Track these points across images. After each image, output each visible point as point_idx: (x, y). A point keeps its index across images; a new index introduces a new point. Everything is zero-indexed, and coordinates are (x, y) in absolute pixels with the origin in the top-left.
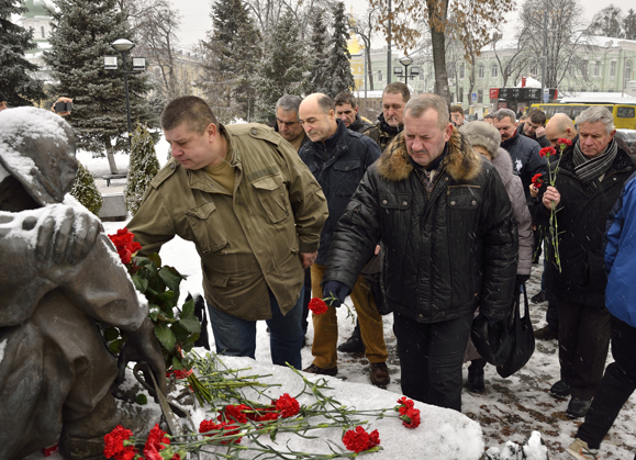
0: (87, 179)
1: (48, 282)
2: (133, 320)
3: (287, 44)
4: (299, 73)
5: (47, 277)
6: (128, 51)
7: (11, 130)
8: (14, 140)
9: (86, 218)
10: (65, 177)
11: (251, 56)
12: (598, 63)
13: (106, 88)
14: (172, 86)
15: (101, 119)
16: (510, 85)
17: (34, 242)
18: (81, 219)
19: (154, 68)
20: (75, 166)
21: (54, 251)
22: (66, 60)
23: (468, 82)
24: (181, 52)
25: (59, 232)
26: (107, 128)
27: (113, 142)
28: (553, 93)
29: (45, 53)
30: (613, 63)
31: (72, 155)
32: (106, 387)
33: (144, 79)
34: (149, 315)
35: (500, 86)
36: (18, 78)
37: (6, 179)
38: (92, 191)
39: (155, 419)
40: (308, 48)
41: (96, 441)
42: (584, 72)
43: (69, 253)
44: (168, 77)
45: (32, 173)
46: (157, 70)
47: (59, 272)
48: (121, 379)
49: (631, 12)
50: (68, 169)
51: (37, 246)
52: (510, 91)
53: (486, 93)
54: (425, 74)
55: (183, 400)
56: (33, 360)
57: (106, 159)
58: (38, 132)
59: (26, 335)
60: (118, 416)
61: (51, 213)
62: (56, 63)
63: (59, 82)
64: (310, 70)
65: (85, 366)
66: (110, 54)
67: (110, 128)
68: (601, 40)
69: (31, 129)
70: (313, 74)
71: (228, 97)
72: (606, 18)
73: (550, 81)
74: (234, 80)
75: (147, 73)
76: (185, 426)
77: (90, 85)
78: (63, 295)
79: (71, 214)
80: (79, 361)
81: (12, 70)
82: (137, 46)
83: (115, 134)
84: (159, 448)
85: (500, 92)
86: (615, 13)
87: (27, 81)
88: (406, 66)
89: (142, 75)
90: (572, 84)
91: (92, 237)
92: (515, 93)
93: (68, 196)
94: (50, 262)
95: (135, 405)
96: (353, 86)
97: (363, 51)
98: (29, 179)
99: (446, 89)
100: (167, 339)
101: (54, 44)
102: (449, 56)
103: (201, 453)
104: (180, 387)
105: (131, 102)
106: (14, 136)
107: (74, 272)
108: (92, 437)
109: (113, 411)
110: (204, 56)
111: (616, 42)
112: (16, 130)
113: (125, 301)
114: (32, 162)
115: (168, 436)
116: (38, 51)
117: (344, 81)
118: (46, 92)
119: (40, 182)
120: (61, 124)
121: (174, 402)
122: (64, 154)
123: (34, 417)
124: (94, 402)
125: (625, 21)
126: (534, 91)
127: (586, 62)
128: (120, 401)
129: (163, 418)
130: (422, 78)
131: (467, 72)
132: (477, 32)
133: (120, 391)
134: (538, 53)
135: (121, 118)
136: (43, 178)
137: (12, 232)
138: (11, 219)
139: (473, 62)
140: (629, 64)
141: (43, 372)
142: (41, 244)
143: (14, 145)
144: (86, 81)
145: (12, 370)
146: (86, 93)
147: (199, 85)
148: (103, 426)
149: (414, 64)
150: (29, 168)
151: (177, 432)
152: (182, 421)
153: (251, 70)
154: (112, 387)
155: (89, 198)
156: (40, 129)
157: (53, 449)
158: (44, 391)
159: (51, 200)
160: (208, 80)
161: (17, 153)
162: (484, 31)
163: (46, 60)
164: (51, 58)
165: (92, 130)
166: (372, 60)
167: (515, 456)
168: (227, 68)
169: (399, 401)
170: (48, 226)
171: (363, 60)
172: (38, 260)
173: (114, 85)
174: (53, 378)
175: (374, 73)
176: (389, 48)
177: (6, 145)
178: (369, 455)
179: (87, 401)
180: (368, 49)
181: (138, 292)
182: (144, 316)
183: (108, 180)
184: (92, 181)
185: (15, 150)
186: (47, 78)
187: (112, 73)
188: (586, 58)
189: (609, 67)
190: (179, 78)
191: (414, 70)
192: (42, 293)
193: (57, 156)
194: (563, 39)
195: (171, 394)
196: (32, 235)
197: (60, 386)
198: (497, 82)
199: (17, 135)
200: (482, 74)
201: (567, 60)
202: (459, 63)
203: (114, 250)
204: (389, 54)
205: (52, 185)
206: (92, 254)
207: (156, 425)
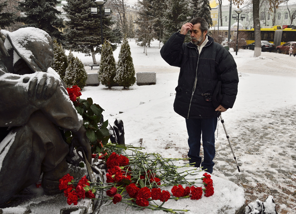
2: (75, 127)
5: (34, 105)
7: (22, 38)
8: (23, 42)
9: (53, 79)
10: (47, 60)
17: (27, 88)
18: (50, 79)
20: (52, 55)
21: (37, 93)
25: (39, 84)
31: (51, 50)
32: (62, 158)
34: (84, 125)
37: (19, 60)
43: (44, 94)
45: (31, 57)
47: (39, 103)
50: (49, 56)
56: (28, 142)
58: (34, 39)
59: (25, 131)
65: (52, 147)
69: (31, 37)
79: (45, 76)
80: (49, 144)
91: (55, 87)
94: (35, 98)
98: (29, 60)
100: (92, 137)
106: (23, 40)
107: (46, 103)
108: (56, 180)
109: (66, 168)
112: (24, 38)
113: (71, 118)
114: (31, 52)
115: (89, 182)
119: (35, 62)
120: (46, 36)
122: (47, 49)
123: (29, 169)
124: (56, 164)
128: (71, 165)
136: (36, 60)
137: (18, 83)
138: (19, 78)
141: (32, 148)
142: (30, 89)
143: (23, 44)
145: (18, 146)
148: (60, 175)
150: (30, 55)
152: (97, 176)
156: (35, 38)
158: (32, 157)
159: (40, 70)
161: (24, 48)
167: (260, 207)
170: (34, 81)
172: (30, 96)
174: (37, 151)
177: (20, 44)
178: (185, 199)
179: (53, 163)
181: (78, 115)
182: (80, 125)
185: (24, 47)
192: (31, 112)
193: (43, 50)
197: (40, 155)
199: (24, 40)
203: (67, 94)
205: (41, 63)
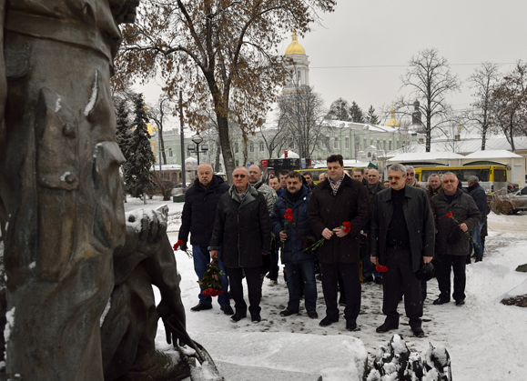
12: (336, 139)
16: (275, 156)
23: (242, 156)
28: (308, 162)
30: (346, 139)
35: (267, 158)
42: (328, 146)
49: (354, 103)
52: (276, 161)
68: (338, 123)
72: (338, 108)
73: (304, 153)
85: (269, 162)
86: (344, 104)
88: (198, 144)
90: (321, 155)
92: (280, 162)
97: (157, 133)
111: (347, 124)
117: (145, 156)
125: (351, 109)
126: (294, 161)
127: (328, 138)
131: (241, 148)
132: (252, 117)
134: (294, 133)
140: (357, 139)
162: (256, 117)
166: (164, 139)
171: (157, 140)
175: (166, 150)
176: (182, 130)
180: (161, 132)
188: (328, 136)
189: (344, 142)
191: (204, 147)
194: (311, 123)
198: (265, 155)
200: (252, 149)
201: (315, 137)
204: (182, 134)
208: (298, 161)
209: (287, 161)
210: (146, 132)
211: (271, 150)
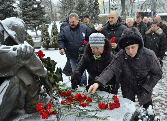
0: (30, 38)
1: (20, 65)
2: (43, 75)
3: (82, 1)
4: (85, 9)
5: (20, 63)
6: (40, 3)
7: (9, 24)
8: (10, 26)
9: (30, 48)
10: (24, 36)
11: (72, 4)
13: (34, 13)
14: (52, 13)
15: (33, 22)
16: (142, 11)
17: (16, 54)
18: (29, 48)
19: (47, 8)
20: (27, 34)
21: (22, 56)
22: (24, 6)
23: (131, 11)
24: (54, 3)
25: (23, 51)
26: (35, 24)
27: (37, 28)
28: (155, 13)
29: (18, 4)
31: (26, 30)
32: (36, 92)
33: (44, 11)
34: (47, 73)
35: (139, 12)
36: (11, 11)
37: (8, 37)
38: (32, 41)
39: (49, 100)
40: (88, 2)
41: (34, 106)
42: (164, 7)
43: (26, 57)
44: (50, 10)
45: (15, 35)
46: (48, 9)
47: (23, 62)
48: (40, 90)
50: (25, 34)
51: (17, 55)
52: (142, 13)
53: (136, 14)
54: (119, 9)
55: (56, 95)
56: (17, 85)
57: (35, 32)
58: (16, 24)
59: (15, 79)
60: (39, 100)
61: (21, 46)
62: (21, 7)
63: (22, 12)
64: (88, 8)
65: (31, 87)
66: (35, 4)
67: (36, 24)
69: (14, 23)
70: (89, 9)
71: (67, 16)
73: (154, 10)
74: (68, 11)
75: (45, 9)
76: (57, 102)
77: (30, 12)
78: (24, 68)
79: (26, 46)
80: (29, 85)
81: (10, 9)
82: (42, 2)
83: (37, 26)
84: (50, 108)
85: (140, 13)
87: (14, 11)
88: (114, 7)
89: (44, 10)
90: (160, 10)
91: (32, 53)
92: (144, 13)
93: (25, 42)
94: (21, 59)
95: (44, 97)
96: (100, 12)
97: (102, 3)
98: (14, 37)
99: (125, 13)
100: (52, 80)
101: (20, 1)
102: (126, 4)
103: (61, 109)
104: (56, 92)
105: (41, 17)
106: (10, 25)
107: (27, 62)
108: (33, 105)
109: (38, 98)
110: (60, 5)
112: (10, 24)
113: (41, 69)
114: (15, 33)
115: (52, 105)
116: (16, 3)
117: (97, 11)
118: (18, 15)
119: (17, 38)
120: (22, 22)
121: (54, 96)
122: (24, 30)
123: (18, 100)
124: (33, 96)
126: (149, 13)
127: (164, 4)
128: (40, 96)
129: (51, 100)
130: (118, 10)
131: (130, 8)
133: (40, 93)
134: (150, 2)
135: (39, 21)
136: (18, 37)
137: (10, 51)
138: (10, 48)
139: (132, 5)
141: (19, 88)
142: (18, 55)
143: (10, 28)
144: (29, 12)
145: (11, 88)
146: (29, 15)
147: (59, 12)
148: (35, 102)
149: (116, 6)
150: (14, 34)
151: (55, 104)
152: (56, 101)
153: (73, 8)
154: (38, 92)
155: (31, 42)
156: (17, 23)
157: (23, 108)
159: (21, 43)
160: (61, 11)
161: (11, 30)
163: (18, 6)
164: (19, 5)
165: (31, 25)
166: (105, 5)
167: (144, 112)
168: (66, 8)
169: (113, 96)
170: (20, 50)
171: (102, 5)
172: (17, 59)
173: (36, 13)
174: (22, 90)
175: (105, 9)
176: (109, 2)
177: (8, 28)
178: (105, 110)
179: (31, 96)
180: (104, 2)
181: (44, 67)
182: (46, 73)
183: (36, 38)
184: (31, 38)
185: (10, 29)
186: (19, 11)
187: (36, 9)
188: (164, 3)
190: (54, 10)
191: (116, 8)
192: (19, 68)
193: (21, 31)
195: (53, 94)
196: (15, 52)
197: (24, 92)
198: (139, 11)
199: (11, 25)
200: (134, 8)
201: (159, 4)
202: (128, 5)
204: (109, 3)
205: (21, 39)
206: (32, 57)
207: (49, 102)
208: (150, 13)
209: (146, 13)
210: (98, 3)
211: (141, 9)
